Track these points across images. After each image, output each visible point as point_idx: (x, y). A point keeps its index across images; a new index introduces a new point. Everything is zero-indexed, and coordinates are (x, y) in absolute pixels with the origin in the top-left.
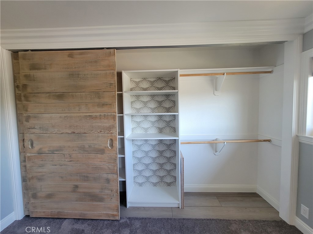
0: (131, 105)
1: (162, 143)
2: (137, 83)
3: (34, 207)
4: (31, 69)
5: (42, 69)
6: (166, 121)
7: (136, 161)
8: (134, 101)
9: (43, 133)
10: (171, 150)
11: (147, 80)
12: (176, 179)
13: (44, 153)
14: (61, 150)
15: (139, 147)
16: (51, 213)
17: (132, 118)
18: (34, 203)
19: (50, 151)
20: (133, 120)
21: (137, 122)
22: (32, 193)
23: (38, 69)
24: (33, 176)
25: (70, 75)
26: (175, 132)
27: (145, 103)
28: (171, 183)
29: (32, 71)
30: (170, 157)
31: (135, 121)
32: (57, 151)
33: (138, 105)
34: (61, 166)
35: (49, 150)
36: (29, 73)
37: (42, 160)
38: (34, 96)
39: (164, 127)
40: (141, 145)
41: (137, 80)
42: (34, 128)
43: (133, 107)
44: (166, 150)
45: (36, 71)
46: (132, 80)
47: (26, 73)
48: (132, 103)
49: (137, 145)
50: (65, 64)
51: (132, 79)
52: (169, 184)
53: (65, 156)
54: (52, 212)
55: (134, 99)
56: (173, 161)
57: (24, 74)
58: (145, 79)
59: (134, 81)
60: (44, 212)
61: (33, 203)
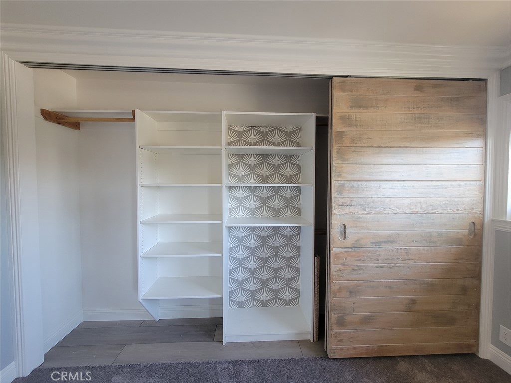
0: (229, 170)
1: (278, 234)
2: (240, 134)
3: (338, 340)
4: (352, 107)
5: (371, 107)
6: (285, 198)
7: (233, 265)
8: (234, 164)
9: (364, 214)
10: (292, 245)
11: (256, 130)
12: (299, 294)
13: (363, 246)
14: (392, 241)
15: (240, 240)
16: (367, 349)
17: (229, 192)
18: (340, 333)
19: (374, 243)
20: (232, 196)
21: (237, 198)
22: (337, 316)
23: (366, 107)
24: (340, 287)
25: (415, 118)
26: (300, 216)
27: (252, 168)
28: (291, 300)
29: (353, 110)
30: (291, 258)
31: (234, 197)
32: (386, 242)
33: (240, 171)
34: (390, 268)
35: (373, 241)
36: (348, 114)
37: (360, 260)
38: (354, 151)
39: (282, 208)
40: (243, 237)
41: (240, 129)
42: (350, 205)
43: (231, 174)
44: (285, 245)
45: (361, 110)
46: (231, 129)
47: (344, 114)
48: (230, 166)
49: (237, 237)
50: (410, 102)
51: (231, 126)
52: (288, 303)
53: (399, 251)
54: (368, 346)
55: (233, 160)
56: (295, 264)
57: (340, 114)
58: (252, 127)
59: (234, 130)
60: (355, 348)
61: (336, 333)
